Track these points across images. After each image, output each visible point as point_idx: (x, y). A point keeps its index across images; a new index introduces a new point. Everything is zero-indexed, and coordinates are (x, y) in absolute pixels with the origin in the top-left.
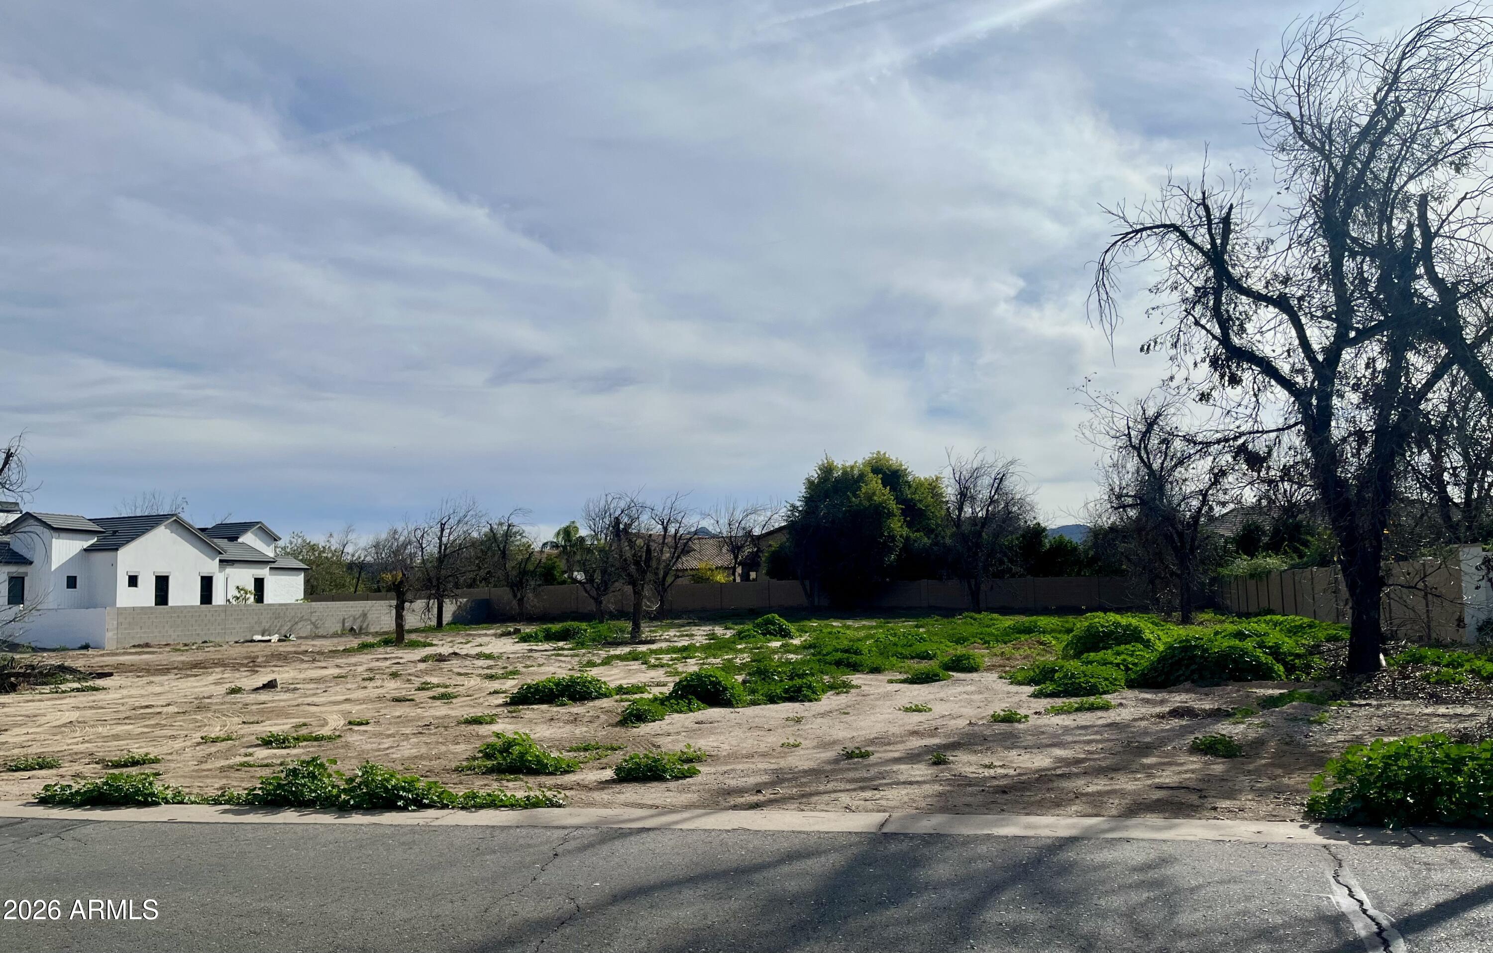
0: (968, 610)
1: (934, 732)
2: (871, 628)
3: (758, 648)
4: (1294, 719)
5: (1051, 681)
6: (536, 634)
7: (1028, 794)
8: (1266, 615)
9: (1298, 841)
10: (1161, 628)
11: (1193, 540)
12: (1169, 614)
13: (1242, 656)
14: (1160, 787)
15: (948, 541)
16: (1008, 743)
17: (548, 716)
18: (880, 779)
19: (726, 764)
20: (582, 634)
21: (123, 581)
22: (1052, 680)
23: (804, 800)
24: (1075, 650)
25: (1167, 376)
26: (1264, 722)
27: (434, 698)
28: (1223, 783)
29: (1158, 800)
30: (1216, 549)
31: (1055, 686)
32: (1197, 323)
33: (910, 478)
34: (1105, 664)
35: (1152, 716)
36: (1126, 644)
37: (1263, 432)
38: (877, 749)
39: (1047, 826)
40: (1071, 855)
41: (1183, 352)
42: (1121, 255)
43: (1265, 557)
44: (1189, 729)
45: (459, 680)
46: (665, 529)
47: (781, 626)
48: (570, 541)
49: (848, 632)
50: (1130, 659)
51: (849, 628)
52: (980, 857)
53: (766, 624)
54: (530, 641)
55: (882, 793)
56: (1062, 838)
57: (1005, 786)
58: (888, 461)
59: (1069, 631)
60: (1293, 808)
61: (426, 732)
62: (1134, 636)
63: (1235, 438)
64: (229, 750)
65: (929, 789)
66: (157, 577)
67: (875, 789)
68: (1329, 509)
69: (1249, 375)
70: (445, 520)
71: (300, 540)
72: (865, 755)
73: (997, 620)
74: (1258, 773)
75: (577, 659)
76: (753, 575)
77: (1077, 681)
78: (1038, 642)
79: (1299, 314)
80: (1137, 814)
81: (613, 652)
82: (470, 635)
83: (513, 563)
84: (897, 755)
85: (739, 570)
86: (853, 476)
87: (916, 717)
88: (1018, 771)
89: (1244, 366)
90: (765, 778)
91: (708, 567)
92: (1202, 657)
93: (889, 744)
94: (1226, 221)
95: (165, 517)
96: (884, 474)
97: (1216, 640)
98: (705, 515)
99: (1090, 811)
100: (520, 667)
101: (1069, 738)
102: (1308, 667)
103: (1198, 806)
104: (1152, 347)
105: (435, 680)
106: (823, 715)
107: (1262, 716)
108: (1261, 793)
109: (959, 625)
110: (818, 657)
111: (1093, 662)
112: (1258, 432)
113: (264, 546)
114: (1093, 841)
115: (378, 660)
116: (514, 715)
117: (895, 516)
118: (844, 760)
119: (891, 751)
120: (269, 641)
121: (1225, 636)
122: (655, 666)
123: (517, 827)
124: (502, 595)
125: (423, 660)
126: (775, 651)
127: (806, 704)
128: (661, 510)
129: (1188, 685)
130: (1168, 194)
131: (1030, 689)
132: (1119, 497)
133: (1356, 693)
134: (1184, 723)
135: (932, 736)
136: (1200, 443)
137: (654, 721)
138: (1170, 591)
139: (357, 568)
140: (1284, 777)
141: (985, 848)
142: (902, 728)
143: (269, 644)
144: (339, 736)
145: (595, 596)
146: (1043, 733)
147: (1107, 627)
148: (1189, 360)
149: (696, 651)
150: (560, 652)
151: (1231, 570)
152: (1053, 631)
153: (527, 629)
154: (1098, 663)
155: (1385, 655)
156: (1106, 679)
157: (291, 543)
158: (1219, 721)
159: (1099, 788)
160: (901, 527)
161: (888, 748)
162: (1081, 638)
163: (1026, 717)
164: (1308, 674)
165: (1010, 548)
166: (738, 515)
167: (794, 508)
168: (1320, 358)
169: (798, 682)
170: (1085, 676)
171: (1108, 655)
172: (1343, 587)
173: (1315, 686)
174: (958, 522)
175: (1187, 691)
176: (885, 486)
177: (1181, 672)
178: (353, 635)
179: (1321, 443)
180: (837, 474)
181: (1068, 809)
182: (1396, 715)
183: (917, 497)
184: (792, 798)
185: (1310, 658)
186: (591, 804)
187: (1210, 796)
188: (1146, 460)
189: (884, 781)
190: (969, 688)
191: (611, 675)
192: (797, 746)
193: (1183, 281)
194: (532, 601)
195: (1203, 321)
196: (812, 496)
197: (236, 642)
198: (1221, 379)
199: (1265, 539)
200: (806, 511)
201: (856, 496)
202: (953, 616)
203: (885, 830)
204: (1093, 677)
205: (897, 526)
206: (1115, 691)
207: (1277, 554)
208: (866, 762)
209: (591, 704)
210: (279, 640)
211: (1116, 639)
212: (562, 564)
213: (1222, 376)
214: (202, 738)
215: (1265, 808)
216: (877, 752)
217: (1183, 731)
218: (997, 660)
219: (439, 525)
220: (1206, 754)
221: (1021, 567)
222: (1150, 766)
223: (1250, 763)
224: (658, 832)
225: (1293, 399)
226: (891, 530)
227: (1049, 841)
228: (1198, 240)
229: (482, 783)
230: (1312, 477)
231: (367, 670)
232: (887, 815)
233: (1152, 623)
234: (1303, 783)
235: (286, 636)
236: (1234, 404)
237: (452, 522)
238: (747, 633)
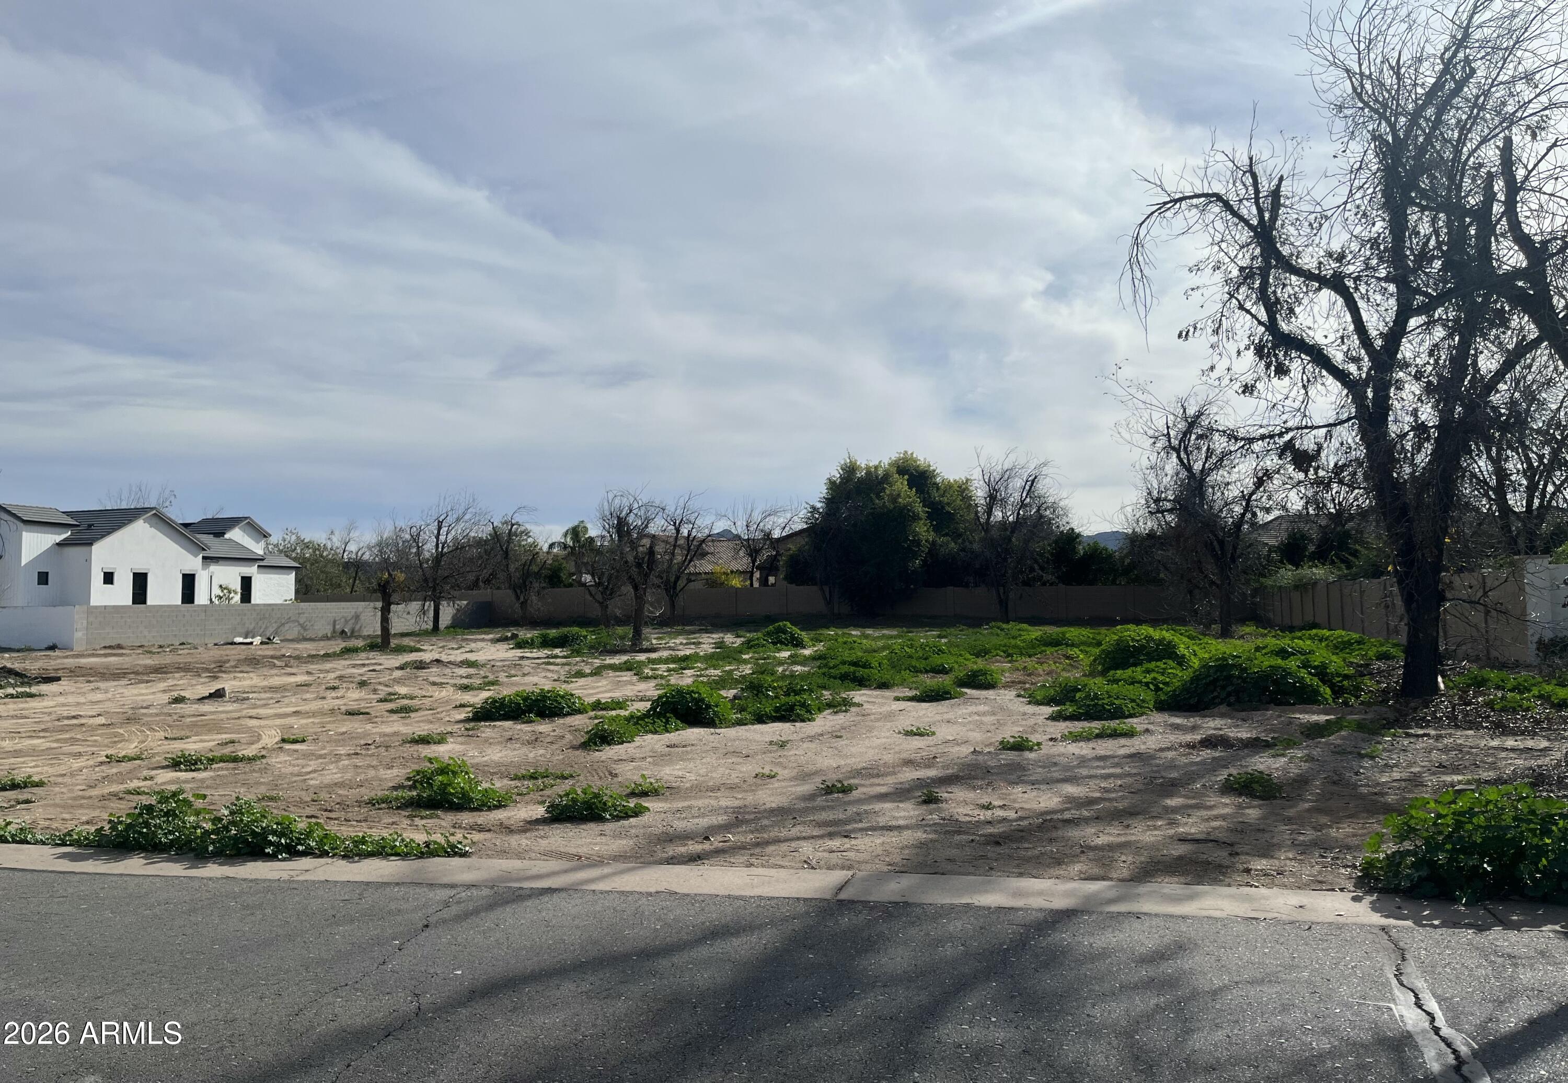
0: (995, 620)
1: (930, 762)
2: (891, 637)
3: (764, 659)
4: (1339, 752)
5: (1071, 701)
6: (532, 640)
7: (1026, 845)
8: (1311, 629)
9: (1350, 920)
10: (1198, 642)
11: (1235, 548)
12: (1208, 627)
13: (1284, 677)
14: (1183, 840)
15: (976, 546)
16: (1013, 777)
17: (508, 734)
18: (856, 822)
19: (685, 799)
20: (582, 641)
21: (97, 578)
22: (1073, 700)
23: (758, 850)
24: (1103, 665)
25: (1206, 366)
26: (1308, 755)
27: (392, 711)
28: (1260, 835)
29: (1180, 858)
30: (1259, 558)
31: (1075, 708)
32: (1241, 307)
33: (938, 480)
34: (1132, 683)
35: (1181, 746)
36: (1157, 660)
37: (1313, 428)
38: (863, 782)
39: (1040, 893)
40: (1064, 936)
41: (1225, 339)
42: (1157, 229)
43: (1310, 567)
44: (1223, 763)
45: (431, 690)
46: (678, 530)
47: (792, 635)
48: (579, 541)
49: (864, 641)
50: (1161, 678)
51: (866, 637)
52: (951, 938)
53: (777, 633)
54: (525, 648)
55: (853, 842)
56: (1057, 911)
57: (1000, 835)
58: (915, 461)
59: (1099, 644)
60: (1343, 871)
61: (363, 752)
62: (1167, 652)
63: (1281, 435)
64: (130, 772)
65: (909, 837)
66: (134, 574)
67: (846, 837)
68: (1384, 514)
69: (1297, 365)
70: (442, 517)
71: (294, 538)
72: (846, 790)
73: (1026, 630)
74: (1298, 821)
75: (567, 668)
76: (772, 580)
77: (1100, 702)
78: (1064, 655)
79: (1355, 295)
80: (1153, 876)
81: (609, 661)
82: (467, 639)
83: (517, 564)
84: (883, 790)
85: (757, 575)
86: (877, 477)
87: (917, 742)
88: (1019, 814)
89: (1293, 355)
90: (721, 819)
91: (723, 570)
92: (1239, 677)
93: (878, 776)
94: (1276, 194)
95: (145, 510)
96: (911, 475)
97: (1256, 659)
98: (721, 516)
99: (1096, 871)
100: (502, 677)
101: (1084, 772)
102: (1357, 689)
103: (1227, 867)
104: (1191, 334)
105: (403, 690)
106: (811, 739)
107: (1305, 748)
108: (1304, 849)
109: (984, 635)
110: (824, 670)
111: (1120, 681)
112: (1306, 427)
113: (253, 542)
114: (1094, 917)
115: (354, 666)
116: (471, 733)
117: (921, 519)
118: (822, 795)
119: (879, 785)
120: (251, 643)
121: (1266, 654)
122: (647, 678)
123: (397, 884)
124: (503, 597)
125: (401, 668)
126: (781, 663)
127: (797, 724)
128: (673, 510)
129: (1223, 708)
130: (1211, 159)
131: (1048, 710)
132: (1157, 501)
133: (1413, 719)
134: (1217, 754)
135: (928, 766)
136: (1242, 439)
137: (622, 743)
138: (1209, 602)
139: (356, 567)
140: (1331, 827)
141: (959, 924)
142: (897, 756)
143: (250, 646)
144: (263, 757)
145: (601, 600)
146: (1055, 764)
147: (1138, 641)
148: (1232, 347)
149: (696, 662)
150: (551, 660)
151: (1275, 581)
152: (1083, 643)
153: (526, 634)
154: (1125, 681)
155: (1443, 677)
156: (1133, 701)
157: (284, 540)
158: (1258, 753)
159: (1111, 839)
160: (928, 531)
161: (876, 781)
162: (1109, 653)
163: (1039, 744)
164: (1357, 697)
165: (1041, 555)
166: (757, 516)
167: (814, 509)
168: (1379, 343)
169: (792, 699)
170: (1110, 697)
171: (1137, 672)
172: (1399, 602)
173: (1366, 712)
174: (987, 527)
175: (1222, 716)
176: (911, 488)
177: (1215, 694)
178: (343, 638)
179: (1377, 439)
180: (861, 474)
181: (1070, 868)
182: (1459, 748)
183: (945, 500)
184: (743, 847)
185: (1359, 680)
186: (503, 853)
187: (1242, 853)
188: (1185, 461)
189: (860, 825)
190: (982, 708)
191: (598, 687)
192: (774, 777)
193: (1227, 260)
194: (537, 604)
195: (1248, 305)
196: (833, 497)
197: (216, 645)
198: (1267, 369)
199: (1312, 548)
200: (827, 514)
201: (878, 497)
202: (979, 625)
203: (842, 896)
204: (1118, 698)
205: (923, 530)
206: (1142, 715)
207: (1324, 564)
208: (848, 798)
209: (561, 721)
210: (262, 643)
211: (1148, 654)
212: (570, 566)
213: (1268, 366)
214: (107, 757)
215: (1308, 872)
216: (863, 785)
217: (1218, 765)
218: (1018, 676)
219: (436, 523)
220: (1240, 795)
221: (1053, 574)
222: (1175, 810)
223: (1291, 807)
224: (563, 895)
225: (1345, 391)
226: (916, 534)
227: (1040, 915)
228: (1244, 212)
229: (391, 821)
230: (1366, 477)
231: (335, 679)
232: (850, 873)
233: (1189, 637)
234: (1355, 835)
235: (269, 639)
236: (1281, 397)
237: (450, 520)
238: (756, 642)
